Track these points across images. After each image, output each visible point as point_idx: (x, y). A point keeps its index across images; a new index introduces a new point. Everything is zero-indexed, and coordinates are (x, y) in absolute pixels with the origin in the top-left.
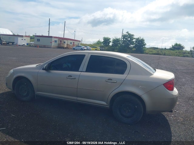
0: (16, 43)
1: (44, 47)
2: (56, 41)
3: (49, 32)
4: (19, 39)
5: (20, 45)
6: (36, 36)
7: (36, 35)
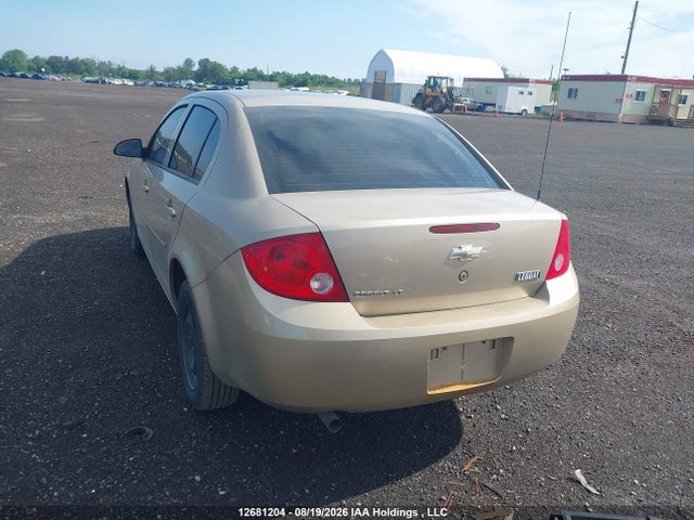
0: (500, 107)
1: (591, 119)
2: (644, 93)
3: (625, 57)
4: (513, 90)
5: (510, 114)
6: (566, 76)
7: (568, 73)
